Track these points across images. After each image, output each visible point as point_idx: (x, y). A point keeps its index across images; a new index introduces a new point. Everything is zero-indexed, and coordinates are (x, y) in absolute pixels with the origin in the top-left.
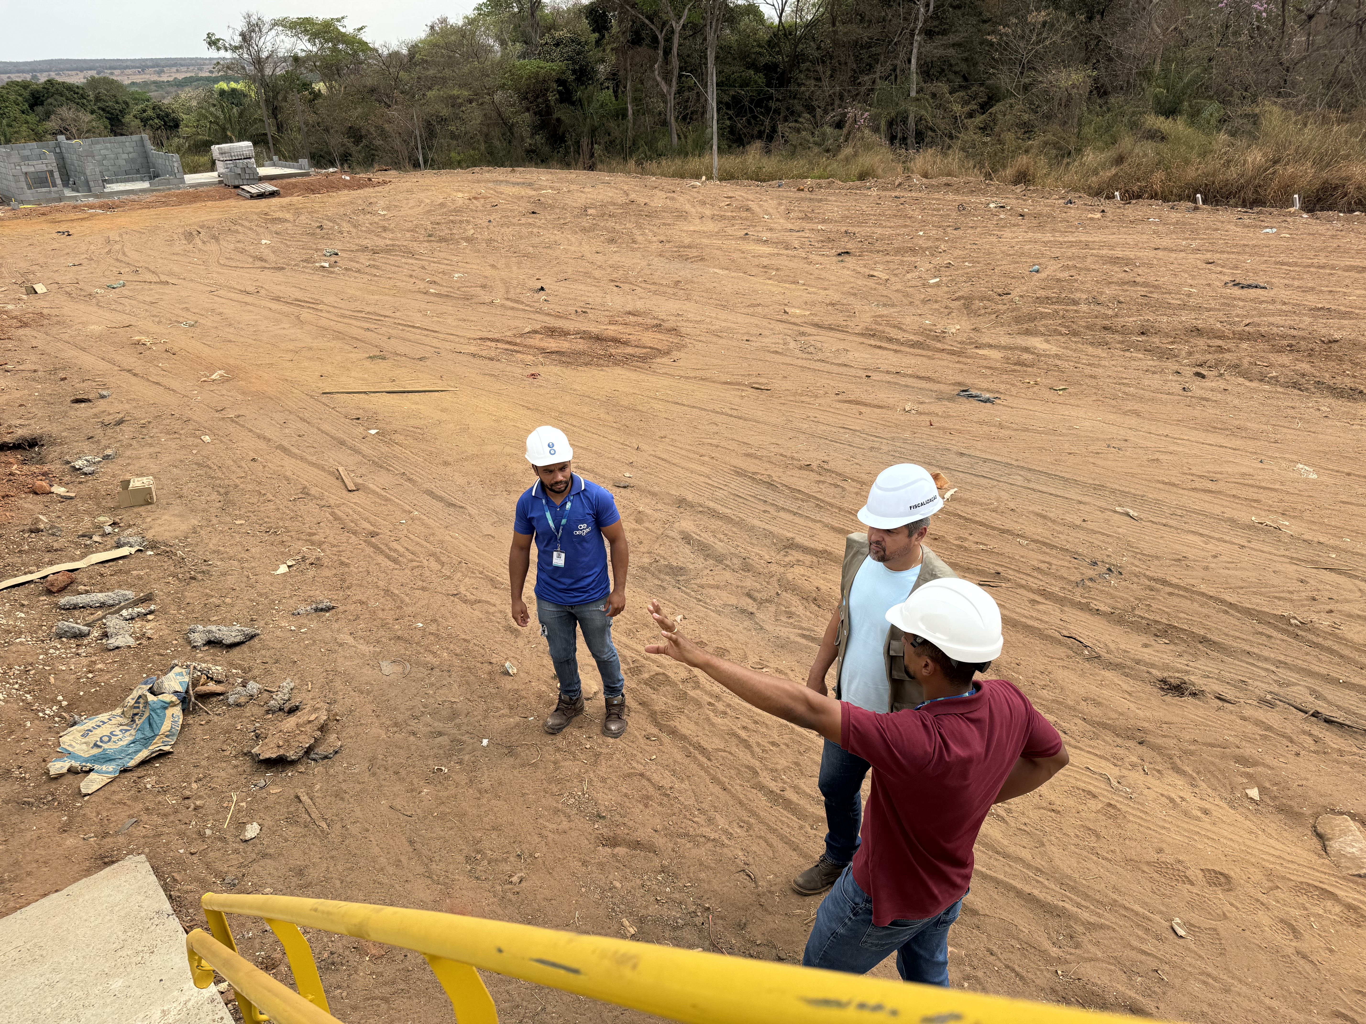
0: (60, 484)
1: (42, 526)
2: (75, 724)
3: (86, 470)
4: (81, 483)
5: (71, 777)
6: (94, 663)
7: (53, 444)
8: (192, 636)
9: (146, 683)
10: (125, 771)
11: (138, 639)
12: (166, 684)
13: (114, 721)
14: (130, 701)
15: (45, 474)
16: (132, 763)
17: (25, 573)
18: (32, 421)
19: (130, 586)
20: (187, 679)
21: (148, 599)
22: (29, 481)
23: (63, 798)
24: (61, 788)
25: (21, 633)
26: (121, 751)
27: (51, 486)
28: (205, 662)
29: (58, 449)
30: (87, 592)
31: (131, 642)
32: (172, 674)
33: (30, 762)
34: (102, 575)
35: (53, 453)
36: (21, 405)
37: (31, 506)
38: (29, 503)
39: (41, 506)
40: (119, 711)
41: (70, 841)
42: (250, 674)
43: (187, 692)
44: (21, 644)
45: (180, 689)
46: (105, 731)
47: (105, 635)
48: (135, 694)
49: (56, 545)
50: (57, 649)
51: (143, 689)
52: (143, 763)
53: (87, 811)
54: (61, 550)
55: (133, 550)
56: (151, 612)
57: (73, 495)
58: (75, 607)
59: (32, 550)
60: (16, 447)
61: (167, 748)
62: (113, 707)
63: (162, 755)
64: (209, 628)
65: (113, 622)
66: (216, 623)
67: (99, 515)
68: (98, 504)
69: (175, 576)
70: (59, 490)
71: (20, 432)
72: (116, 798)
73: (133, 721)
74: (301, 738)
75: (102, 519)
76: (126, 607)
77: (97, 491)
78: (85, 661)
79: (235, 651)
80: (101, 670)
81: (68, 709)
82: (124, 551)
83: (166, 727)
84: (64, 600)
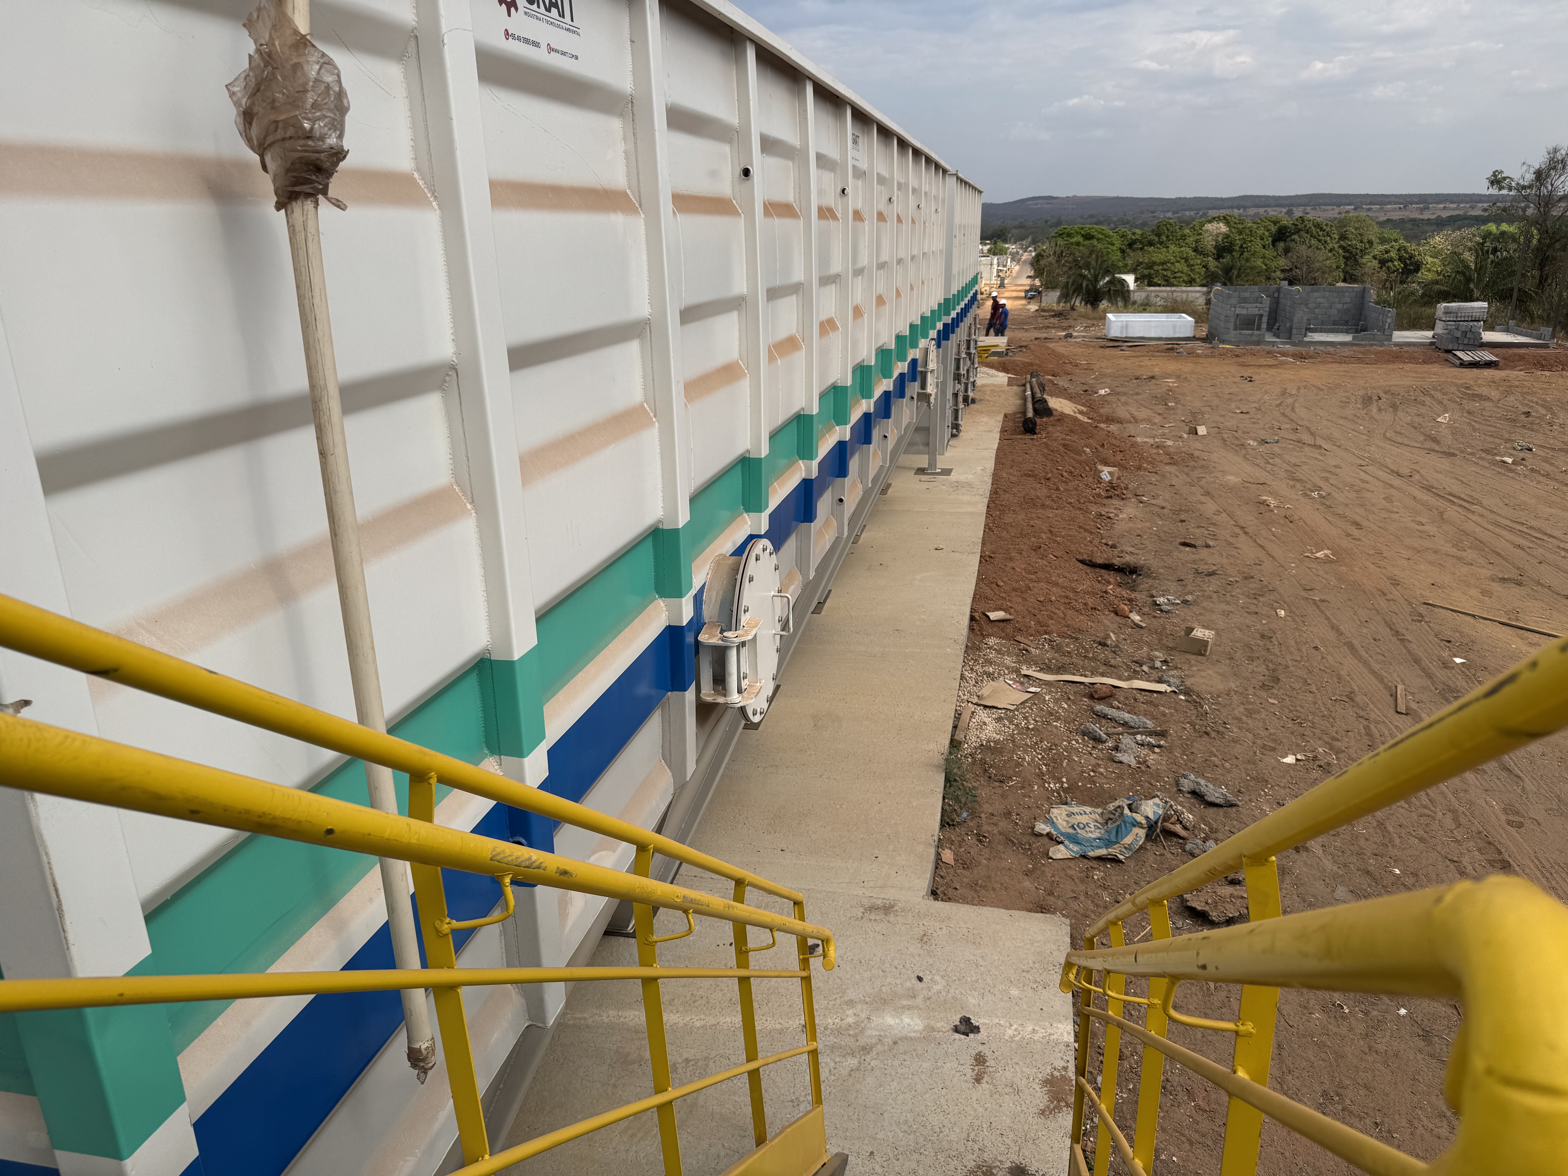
0: (1138, 613)
1: (1109, 642)
2: (1066, 804)
3: (1164, 607)
4: (1155, 617)
5: (1046, 840)
6: (1099, 766)
7: (1149, 576)
8: (1182, 780)
9: (1128, 799)
10: (1084, 857)
11: (1139, 763)
12: (1143, 807)
13: (1093, 816)
14: (1111, 806)
15: (1130, 600)
16: (1091, 854)
17: (1081, 675)
18: (1141, 552)
19: (1153, 718)
20: (1160, 812)
21: (1162, 734)
22: (1116, 602)
23: (1035, 852)
24: (1037, 844)
25: (1059, 719)
26: (1088, 840)
27: (1131, 612)
28: (1184, 807)
29: (1150, 581)
30: (1118, 708)
31: (1133, 763)
32: (1150, 802)
33: (1026, 814)
34: (1135, 700)
35: (1145, 584)
36: (1138, 535)
37: (1108, 623)
38: (1108, 620)
39: (1116, 626)
40: (1100, 810)
41: (1027, 884)
42: (1213, 836)
43: (1156, 823)
44: (1056, 727)
45: (1151, 816)
46: (1084, 819)
47: (1116, 749)
48: (1117, 803)
49: (1113, 662)
50: (1077, 742)
51: (1124, 803)
52: (1100, 859)
53: (1047, 869)
54: (1114, 667)
55: (1169, 689)
56: (1159, 746)
57: (1144, 625)
58: (1105, 716)
59: (1094, 659)
60: (1120, 570)
61: (1121, 857)
62: (1097, 806)
63: (1115, 860)
64: (1199, 780)
65: (1127, 741)
66: (1207, 779)
67: (1156, 650)
68: (1160, 640)
69: (1193, 725)
70: (1136, 618)
71: (1128, 558)
72: (1070, 872)
73: (1107, 823)
74: (1227, 906)
75: (1157, 653)
76: (1142, 733)
77: (1164, 628)
78: (1093, 761)
79: (1212, 811)
80: (1102, 774)
81: (1066, 791)
82: (1162, 687)
83: (1128, 840)
84: (1099, 707)
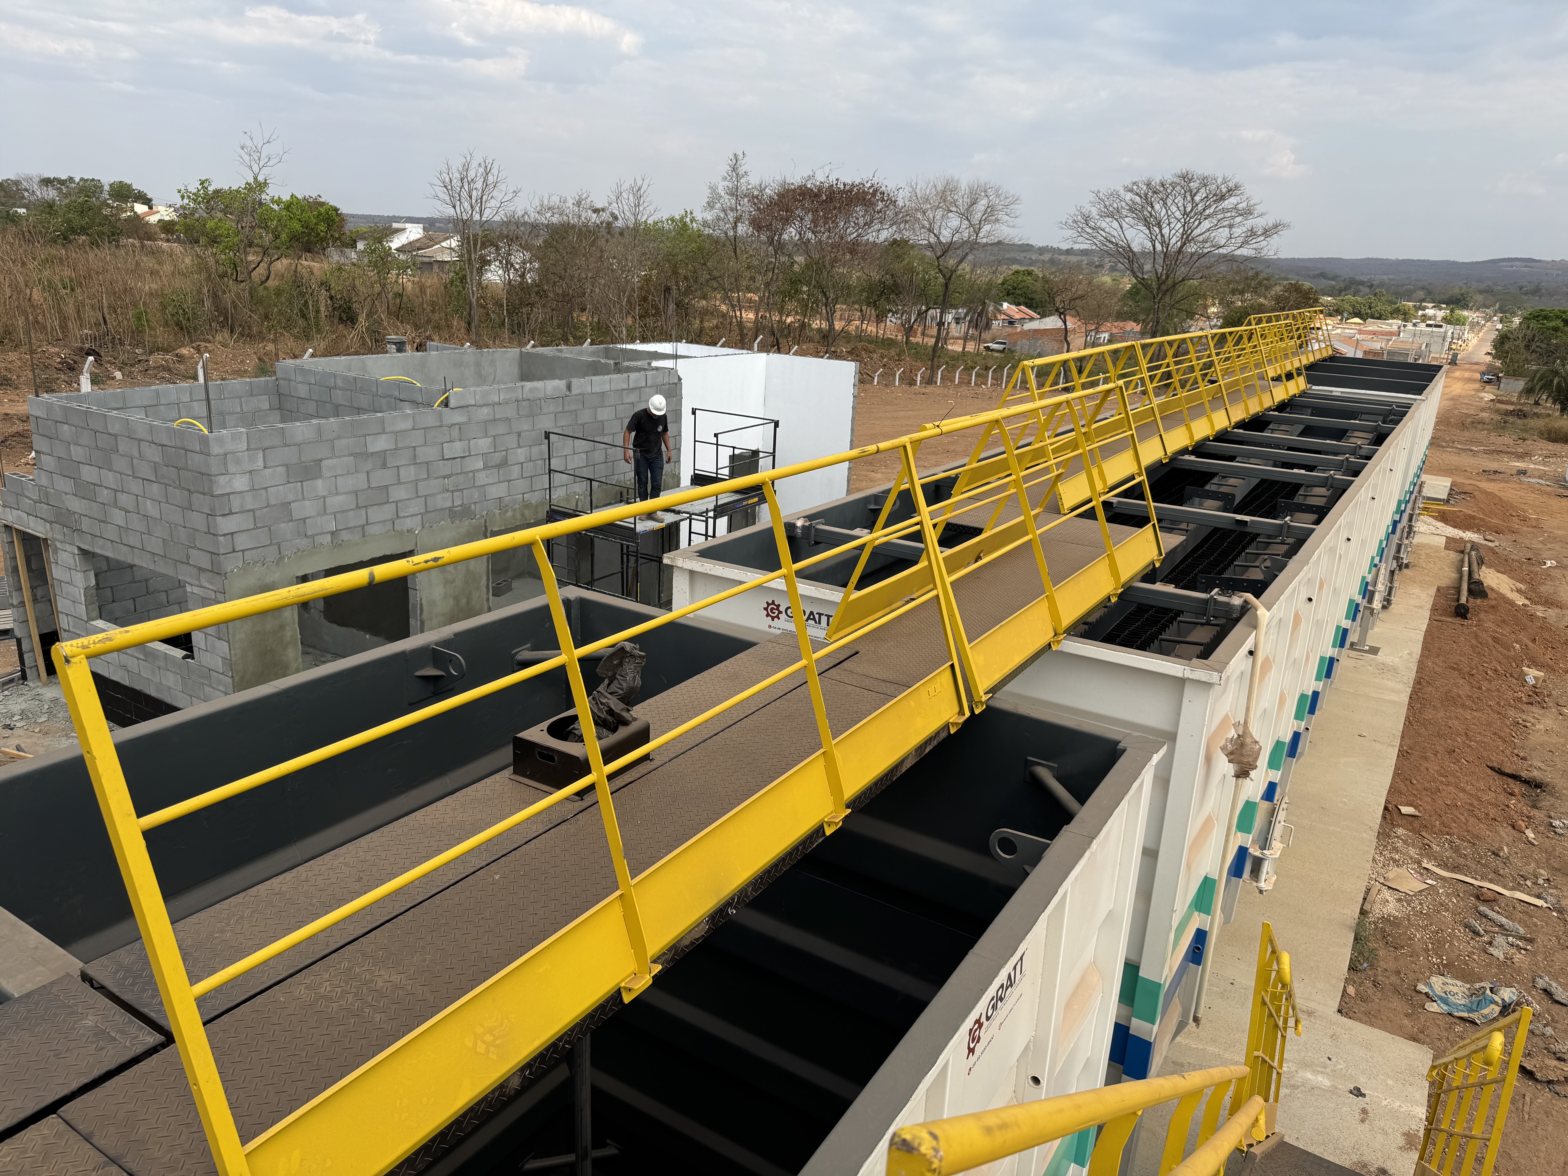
0: (1534, 831)
1: (1502, 854)
2: (1443, 975)
3: (1559, 830)
4: (1548, 837)
5: (1424, 997)
6: (1474, 953)
7: (1552, 795)
8: (1538, 979)
9: (1491, 983)
10: (1450, 1015)
11: (1507, 958)
12: (1501, 992)
13: (1462, 989)
14: (1477, 985)
15: (1529, 817)
16: (1456, 1014)
17: (1472, 878)
18: (1549, 769)
19: (1526, 926)
20: (1515, 998)
21: (1531, 941)
22: (1516, 817)
23: (1415, 1003)
24: (1417, 998)
25: (1448, 910)
26: (1455, 1004)
27: (1527, 828)
28: (1534, 998)
29: (1553, 800)
30: (1498, 912)
31: (1502, 957)
32: (1508, 990)
33: (1411, 976)
34: (1514, 908)
35: (1546, 801)
36: (1550, 751)
37: (1504, 835)
38: (1505, 832)
39: (1511, 839)
40: (1468, 986)
41: (1406, 1022)
42: (1553, 1024)
43: (1510, 1005)
44: (1444, 916)
45: (1507, 999)
46: (1455, 989)
47: (1490, 943)
48: (1482, 984)
49: (1501, 872)
50: (1460, 931)
51: (1488, 985)
52: (1461, 1018)
53: (1422, 1016)
54: (1502, 876)
55: (1545, 905)
56: (1526, 950)
57: (1536, 843)
58: (1486, 916)
59: (1485, 866)
60: (1527, 782)
61: (1478, 1021)
62: (1467, 982)
63: (1473, 1022)
64: (1551, 982)
65: (1500, 939)
66: (1560, 984)
67: (1542, 868)
68: (1548, 859)
69: (1558, 938)
70: (1530, 834)
71: (1536, 774)
72: (1438, 1022)
73: (1471, 996)
74: (1550, 1072)
75: (1542, 871)
76: (1513, 936)
77: (1554, 850)
78: (1470, 949)
79: (1557, 1006)
80: (1474, 960)
81: (1445, 966)
82: (1540, 902)
83: (1485, 1011)
84: (1483, 908)
